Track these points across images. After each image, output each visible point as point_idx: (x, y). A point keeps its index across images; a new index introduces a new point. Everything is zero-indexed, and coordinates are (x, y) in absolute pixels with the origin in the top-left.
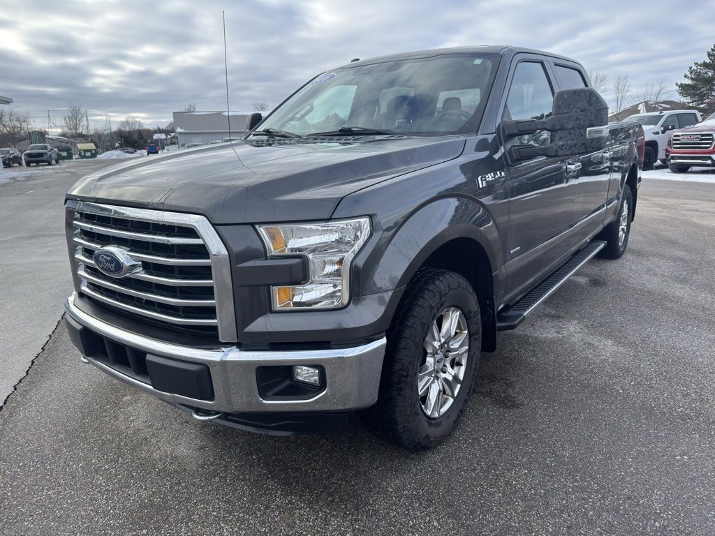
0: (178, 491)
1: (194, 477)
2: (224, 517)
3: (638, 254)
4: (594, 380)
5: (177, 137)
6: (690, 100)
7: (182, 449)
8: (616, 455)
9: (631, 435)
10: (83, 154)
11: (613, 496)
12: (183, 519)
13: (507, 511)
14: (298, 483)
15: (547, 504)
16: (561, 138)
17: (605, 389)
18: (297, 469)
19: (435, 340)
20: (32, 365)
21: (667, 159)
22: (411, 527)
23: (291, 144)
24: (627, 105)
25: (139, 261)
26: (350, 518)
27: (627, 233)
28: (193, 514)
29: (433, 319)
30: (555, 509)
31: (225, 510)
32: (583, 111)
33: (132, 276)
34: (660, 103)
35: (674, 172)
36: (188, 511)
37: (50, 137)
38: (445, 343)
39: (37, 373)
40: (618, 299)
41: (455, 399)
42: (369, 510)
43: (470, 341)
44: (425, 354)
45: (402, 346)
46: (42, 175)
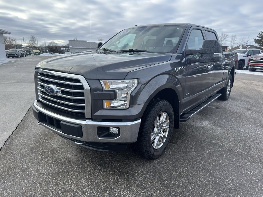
0: (68, 168)
1: (73, 164)
2: (84, 177)
3: (234, 99)
4: (213, 141)
5: (70, 49)
6: (258, 45)
7: (70, 155)
8: (217, 165)
9: (223, 159)
10: (35, 54)
11: (215, 178)
12: (70, 177)
13: (179, 180)
14: (109, 168)
15: (192, 179)
16: (205, 56)
17: (216, 144)
18: (109, 164)
19: (157, 122)
20: (18, 125)
21: (248, 66)
22: (146, 183)
23: (112, 54)
24: (235, 46)
25: (60, 90)
26: (126, 180)
27: (230, 92)
28: (73, 176)
29: (157, 115)
30: (195, 181)
31: (84, 175)
32: (213, 47)
33: (57, 95)
34: (248, 46)
35: (250, 71)
36: (71, 175)
37: (24, 47)
38: (161, 124)
39: (20, 128)
40: (224, 114)
41: (164, 144)
42: (132, 178)
43: (170, 124)
44: (154, 127)
45: (146, 123)
46: (20, 61)
